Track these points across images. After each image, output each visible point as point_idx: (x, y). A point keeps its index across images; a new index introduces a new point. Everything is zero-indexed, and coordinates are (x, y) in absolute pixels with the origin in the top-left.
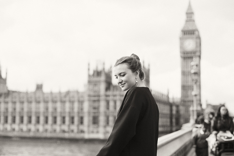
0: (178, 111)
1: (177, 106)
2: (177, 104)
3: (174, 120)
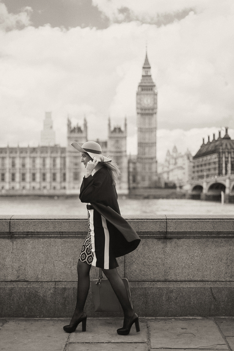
0: (135, 169)
1: (134, 163)
2: (134, 161)
3: (131, 178)
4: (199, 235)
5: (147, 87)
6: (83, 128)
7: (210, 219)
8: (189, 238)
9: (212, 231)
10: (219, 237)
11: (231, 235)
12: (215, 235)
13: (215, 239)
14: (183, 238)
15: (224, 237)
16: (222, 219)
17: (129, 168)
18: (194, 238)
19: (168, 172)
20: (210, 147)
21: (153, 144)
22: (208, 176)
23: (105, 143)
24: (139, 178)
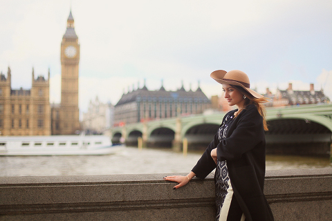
1: (58, 111)
4: (31, 210)
5: (70, 39)
6: (6, 76)
7: (46, 184)
8: (15, 214)
9: (49, 202)
10: (63, 212)
11: (80, 208)
12: (55, 209)
13: (57, 215)
14: (5, 214)
15: (70, 211)
16: (66, 184)
17: (52, 115)
18: (24, 213)
19: (90, 120)
20: (130, 97)
21: (75, 93)
22: (128, 123)
23: (29, 92)
24: (62, 125)
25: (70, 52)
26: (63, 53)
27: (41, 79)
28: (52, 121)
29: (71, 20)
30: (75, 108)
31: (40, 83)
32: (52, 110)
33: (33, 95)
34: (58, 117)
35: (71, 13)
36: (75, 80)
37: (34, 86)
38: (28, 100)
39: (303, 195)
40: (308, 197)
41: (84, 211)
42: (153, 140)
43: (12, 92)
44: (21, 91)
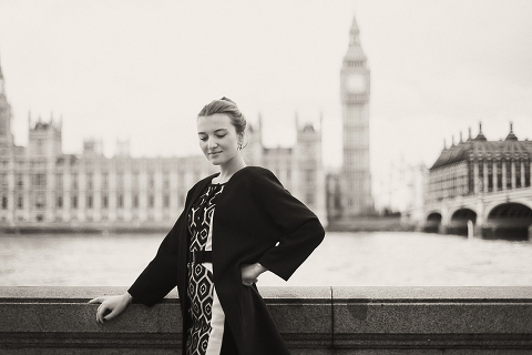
1: (337, 179)
2: (337, 176)
3: (332, 201)
4: (13, 340)
5: (355, 63)
11: (91, 341)
15: (78, 346)
17: (327, 186)
20: (455, 153)
21: (364, 150)
22: (452, 197)
23: (290, 150)
24: (344, 202)
25: (356, 83)
26: (343, 85)
27: (309, 128)
28: (328, 194)
29: (355, 32)
30: (364, 174)
31: (308, 135)
32: (328, 177)
33: (298, 155)
34: (338, 189)
35: (354, 20)
36: (363, 128)
37: (300, 140)
38: (289, 163)
39: (510, 337)
40: (523, 343)
41: (102, 346)
42: (494, 225)
43: (266, 151)
44: (278, 150)
